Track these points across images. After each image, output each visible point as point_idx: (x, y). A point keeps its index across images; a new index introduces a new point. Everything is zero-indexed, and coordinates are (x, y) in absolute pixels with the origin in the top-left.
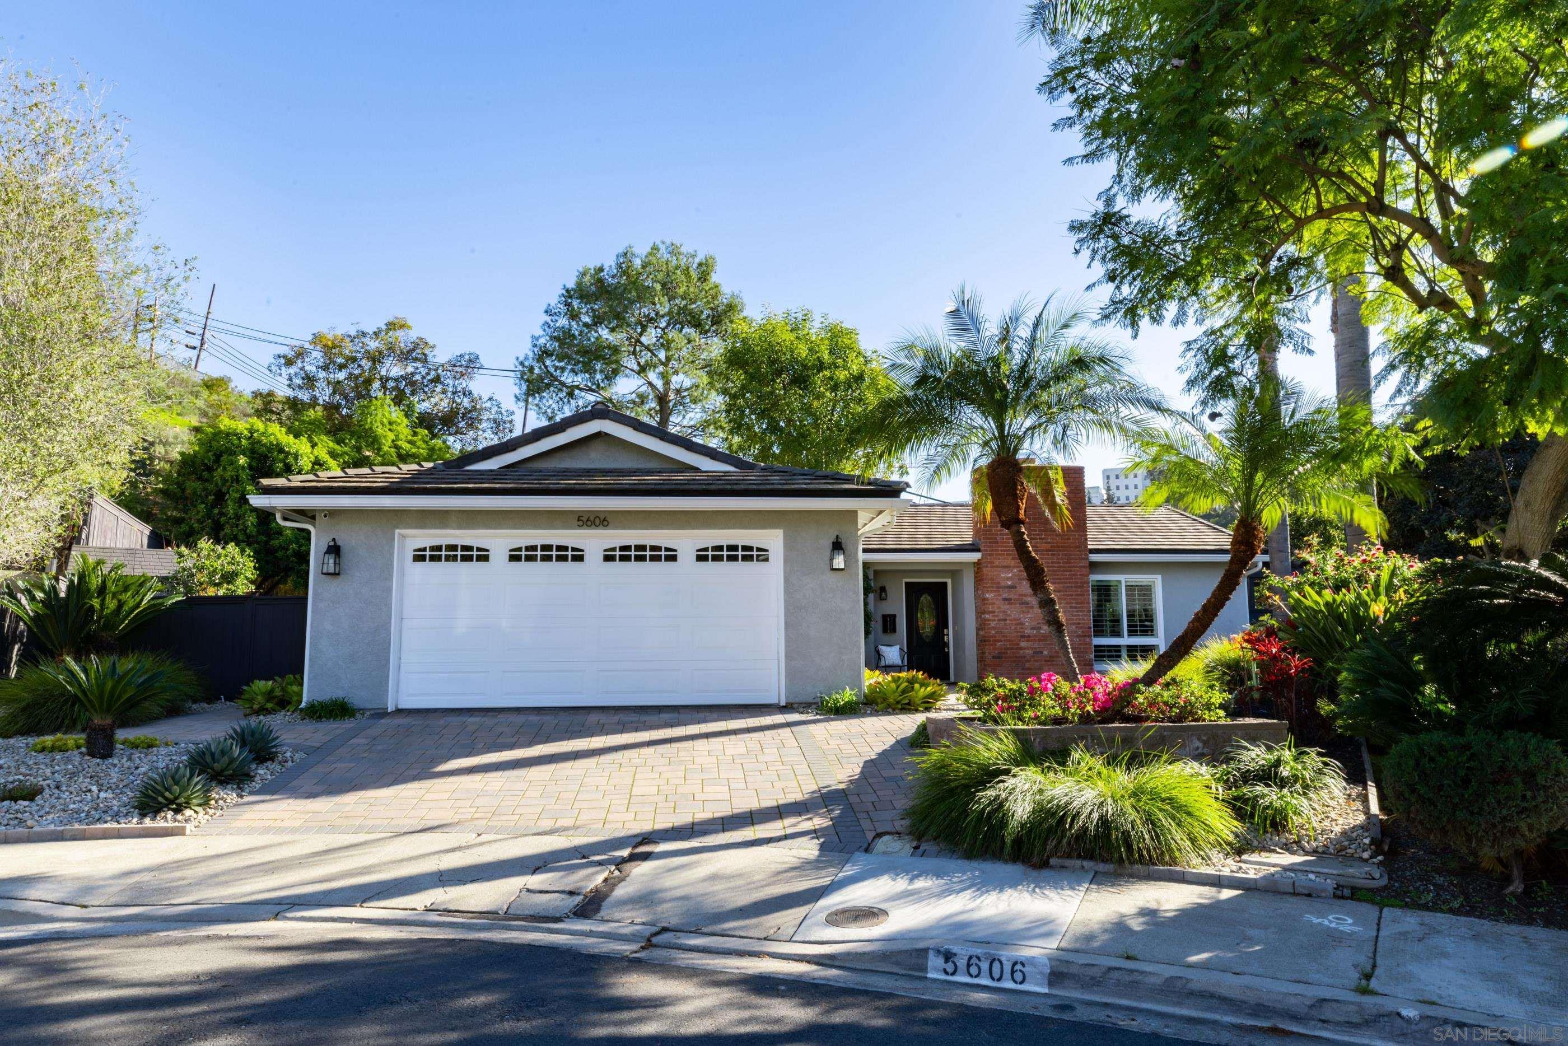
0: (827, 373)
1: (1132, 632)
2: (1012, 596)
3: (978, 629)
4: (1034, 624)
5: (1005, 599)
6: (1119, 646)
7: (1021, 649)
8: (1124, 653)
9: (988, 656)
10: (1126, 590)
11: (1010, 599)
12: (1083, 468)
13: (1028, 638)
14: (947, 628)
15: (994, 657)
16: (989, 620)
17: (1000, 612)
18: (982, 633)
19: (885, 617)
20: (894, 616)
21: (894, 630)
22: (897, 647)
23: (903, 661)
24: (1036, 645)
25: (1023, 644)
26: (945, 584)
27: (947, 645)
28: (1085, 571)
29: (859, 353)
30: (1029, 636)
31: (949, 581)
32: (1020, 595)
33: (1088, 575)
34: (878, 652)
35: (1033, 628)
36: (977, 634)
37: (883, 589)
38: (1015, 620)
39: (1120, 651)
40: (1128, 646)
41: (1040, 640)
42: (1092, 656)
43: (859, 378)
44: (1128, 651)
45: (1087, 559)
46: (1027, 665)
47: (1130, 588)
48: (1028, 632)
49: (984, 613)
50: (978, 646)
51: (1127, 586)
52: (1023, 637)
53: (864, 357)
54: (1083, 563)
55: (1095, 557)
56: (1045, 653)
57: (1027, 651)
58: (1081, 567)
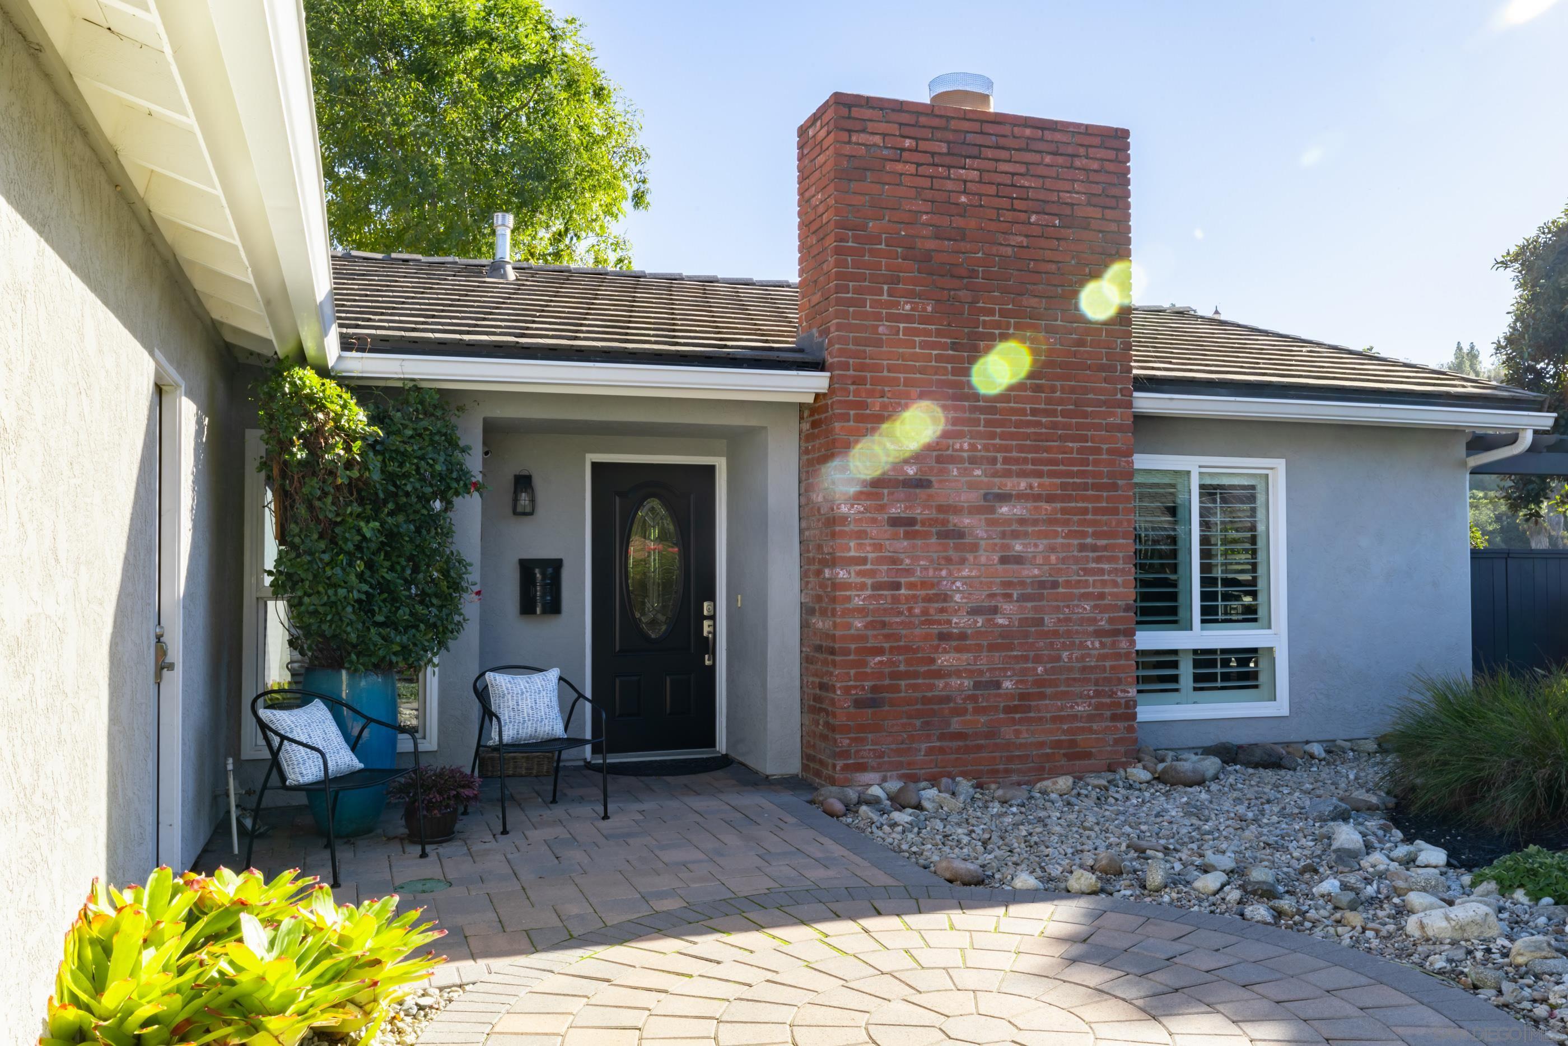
0: (472, 53)
1: (1210, 617)
2: (918, 512)
3: (807, 611)
4: (980, 597)
5: (895, 522)
6: (1175, 652)
7: (939, 674)
8: (1186, 671)
9: (842, 701)
10: (1201, 495)
11: (911, 522)
12: (1124, 134)
13: (959, 640)
14: (712, 597)
15: (859, 703)
16: (846, 586)
17: (879, 561)
18: (819, 623)
19: (527, 567)
20: (557, 565)
21: (554, 607)
22: (553, 674)
23: (568, 720)
24: (983, 664)
25: (945, 660)
26: (710, 471)
27: (708, 646)
28: (1122, 440)
29: (539, 22)
30: (963, 636)
31: (721, 464)
32: (940, 509)
33: (1129, 453)
34: (482, 694)
35: (974, 611)
36: (804, 625)
37: (523, 483)
38: (924, 584)
39: (1175, 665)
40: (1195, 652)
41: (992, 648)
42: (1132, 692)
43: (542, 69)
44: (1197, 664)
45: (1129, 405)
46: (956, 724)
47: (1208, 492)
48: (960, 622)
49: (833, 562)
50: (806, 660)
51: (1202, 487)
52: (943, 637)
53: (549, 28)
54: (1119, 417)
55: (1147, 402)
56: (1007, 684)
57: (955, 682)
58: (1110, 428)
